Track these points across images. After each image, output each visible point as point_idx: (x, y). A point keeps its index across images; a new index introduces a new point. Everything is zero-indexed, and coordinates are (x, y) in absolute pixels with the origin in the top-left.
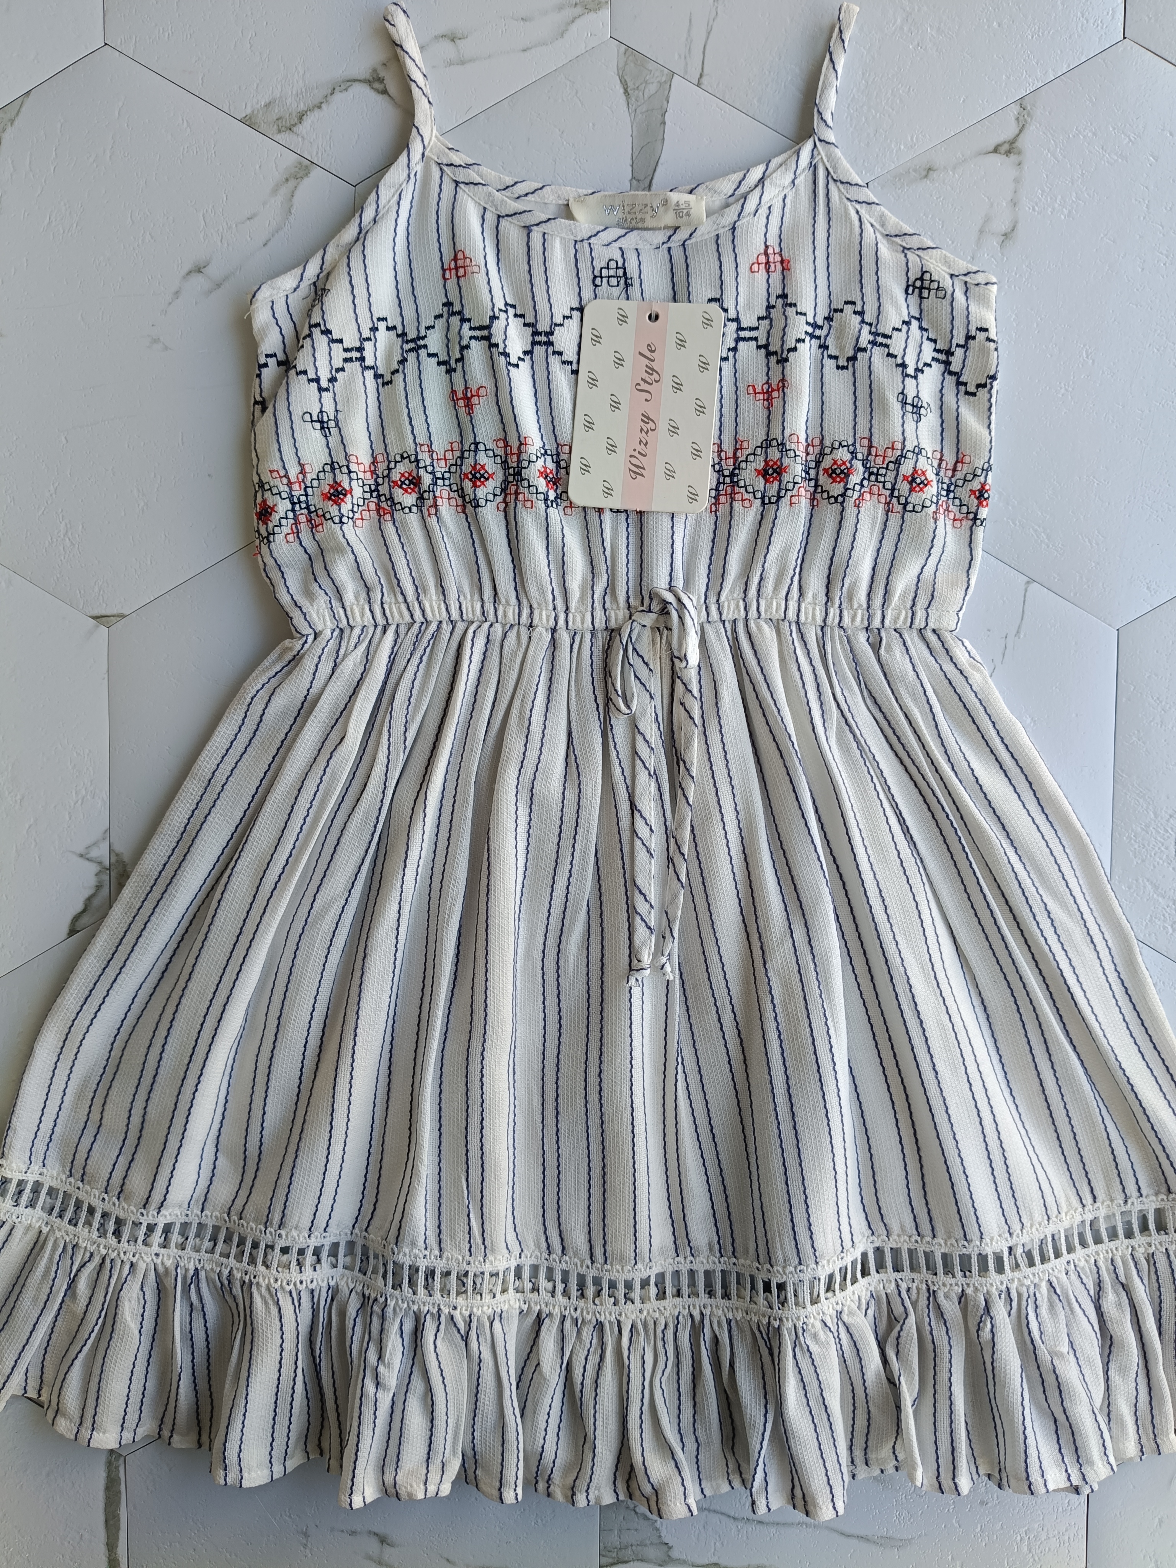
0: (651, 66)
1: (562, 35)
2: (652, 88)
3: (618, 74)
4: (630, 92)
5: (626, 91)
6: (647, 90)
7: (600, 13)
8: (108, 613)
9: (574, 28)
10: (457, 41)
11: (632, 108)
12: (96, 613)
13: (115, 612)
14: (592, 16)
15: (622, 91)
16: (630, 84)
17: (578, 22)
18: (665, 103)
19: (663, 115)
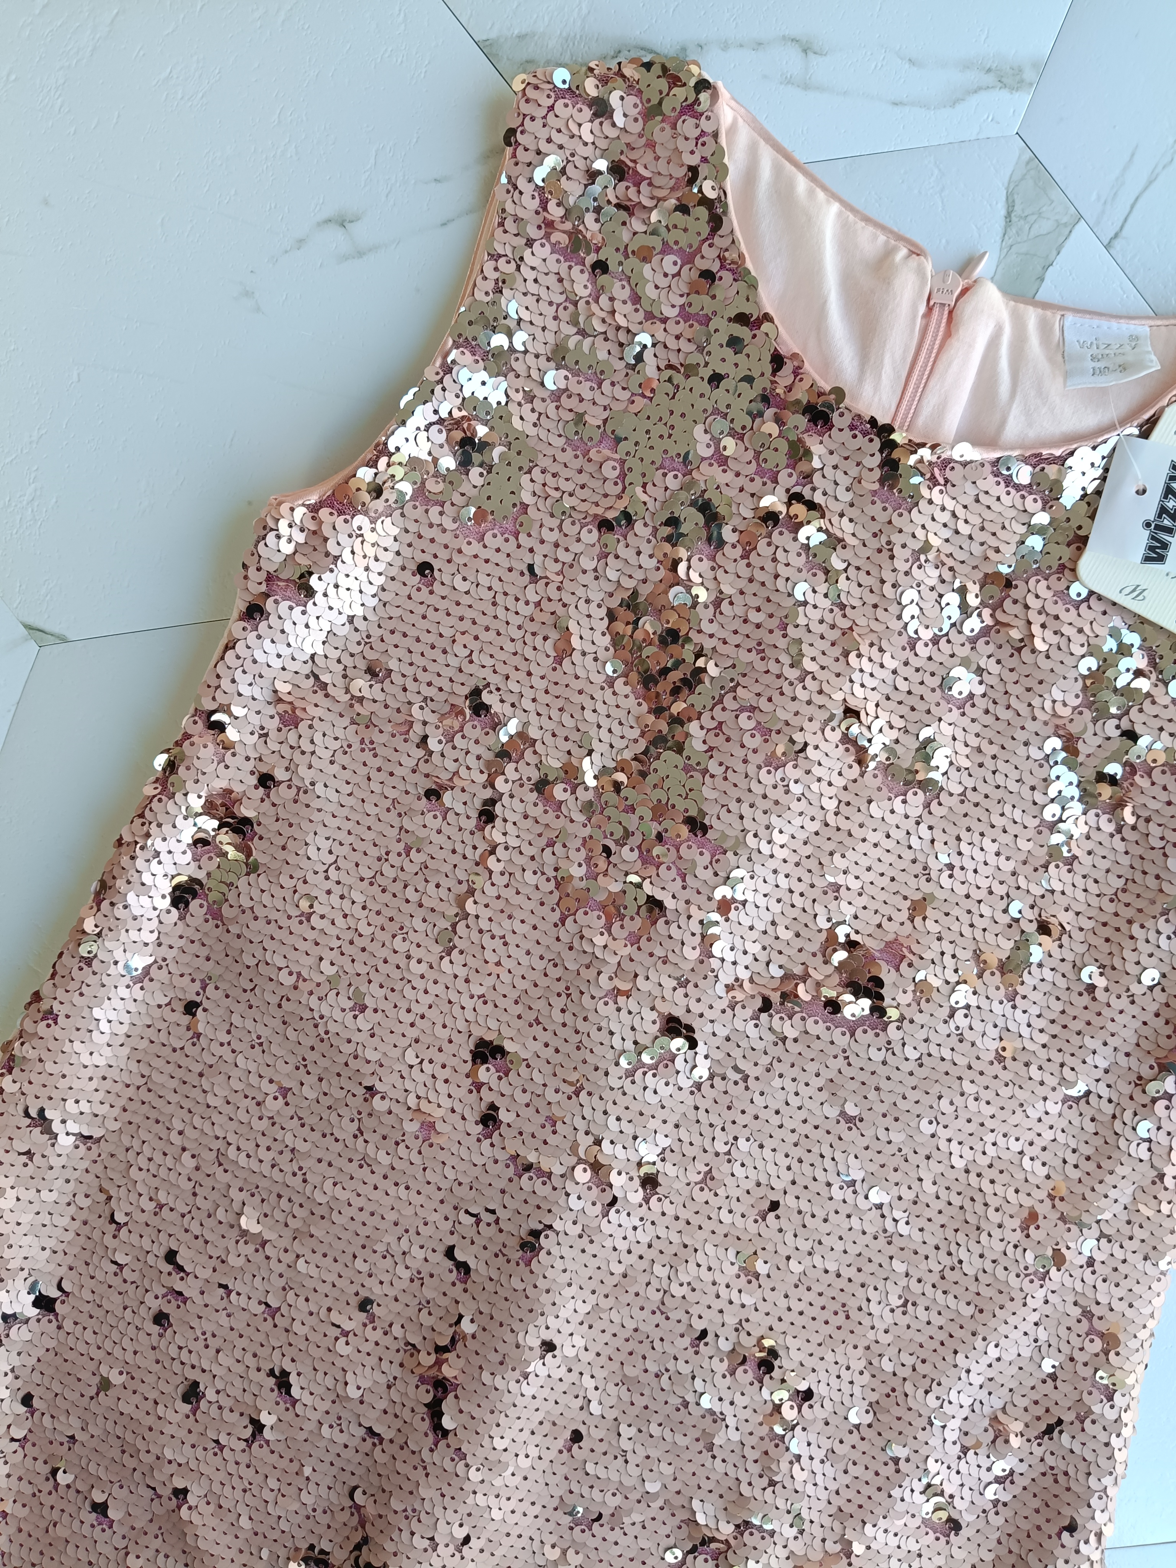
0: (1055, 194)
1: (955, 103)
2: (1044, 226)
3: (1007, 189)
4: (1014, 219)
5: (1008, 216)
6: (1036, 226)
7: (1017, 95)
8: (47, 627)
9: (974, 100)
10: (811, 55)
11: (1008, 242)
12: (32, 621)
13: (56, 630)
14: (1004, 94)
15: (1003, 212)
16: (1018, 208)
17: (983, 96)
18: (1054, 253)
19: (1046, 268)
